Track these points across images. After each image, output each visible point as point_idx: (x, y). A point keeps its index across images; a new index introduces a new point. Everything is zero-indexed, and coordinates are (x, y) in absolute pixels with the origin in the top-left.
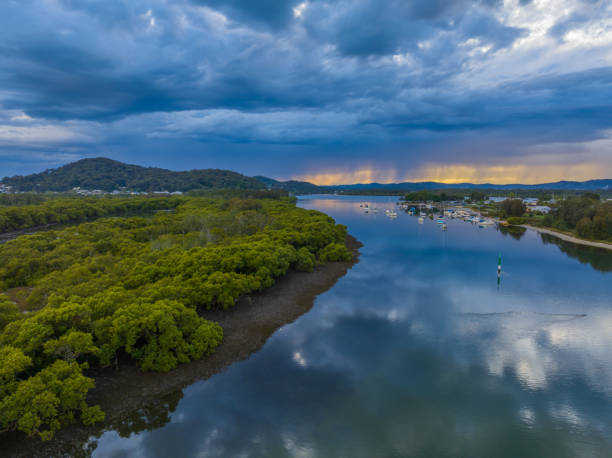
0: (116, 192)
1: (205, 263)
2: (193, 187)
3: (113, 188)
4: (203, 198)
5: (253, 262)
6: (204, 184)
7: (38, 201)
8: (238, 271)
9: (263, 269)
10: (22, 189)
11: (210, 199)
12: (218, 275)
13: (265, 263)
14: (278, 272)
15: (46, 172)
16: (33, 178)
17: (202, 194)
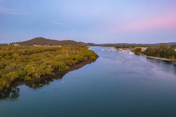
0: (44, 46)
1: (67, 58)
2: (63, 45)
3: (44, 45)
4: (66, 47)
5: (75, 58)
6: (66, 44)
7: (29, 48)
8: (73, 60)
9: (77, 59)
10: (21, 45)
11: (68, 48)
12: (69, 60)
13: (77, 58)
14: (80, 60)
15: (27, 41)
16: (24, 42)
17: (66, 46)
